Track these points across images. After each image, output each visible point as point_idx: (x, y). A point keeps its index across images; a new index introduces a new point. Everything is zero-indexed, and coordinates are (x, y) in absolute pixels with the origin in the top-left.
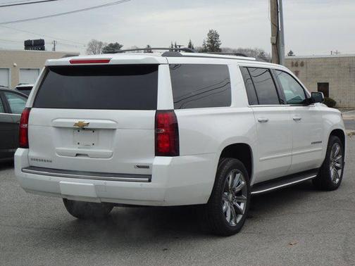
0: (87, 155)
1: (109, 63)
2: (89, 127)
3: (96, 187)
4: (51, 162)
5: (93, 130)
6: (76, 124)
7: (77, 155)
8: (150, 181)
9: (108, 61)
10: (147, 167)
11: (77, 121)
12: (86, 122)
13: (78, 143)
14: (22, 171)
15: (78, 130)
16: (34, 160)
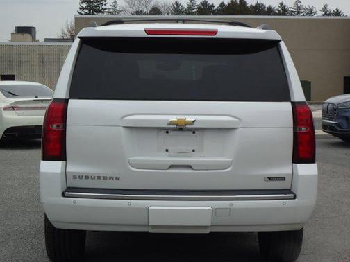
0: (190, 167)
1: (217, 36)
4: (118, 178)
5: (194, 131)
6: (171, 123)
7: (172, 167)
8: (295, 197)
9: (215, 33)
10: (283, 179)
11: (174, 118)
12: (190, 118)
13: (167, 150)
14: (64, 195)
15: (167, 130)
16: (81, 178)
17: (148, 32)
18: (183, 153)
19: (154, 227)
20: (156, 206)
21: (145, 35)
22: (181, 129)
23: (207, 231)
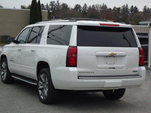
0: (114, 68)
1: (119, 26)
2: (116, 55)
3: (123, 82)
4: (93, 72)
5: (114, 57)
6: (110, 54)
7: (110, 68)
8: (141, 77)
9: (119, 25)
10: (137, 71)
12: (115, 53)
13: (107, 63)
14: (78, 78)
15: (107, 56)
16: (82, 73)
17: (101, 24)
18: (111, 64)
19: (106, 88)
20: (108, 81)
21: (100, 25)
22: (111, 56)
23: (118, 89)
